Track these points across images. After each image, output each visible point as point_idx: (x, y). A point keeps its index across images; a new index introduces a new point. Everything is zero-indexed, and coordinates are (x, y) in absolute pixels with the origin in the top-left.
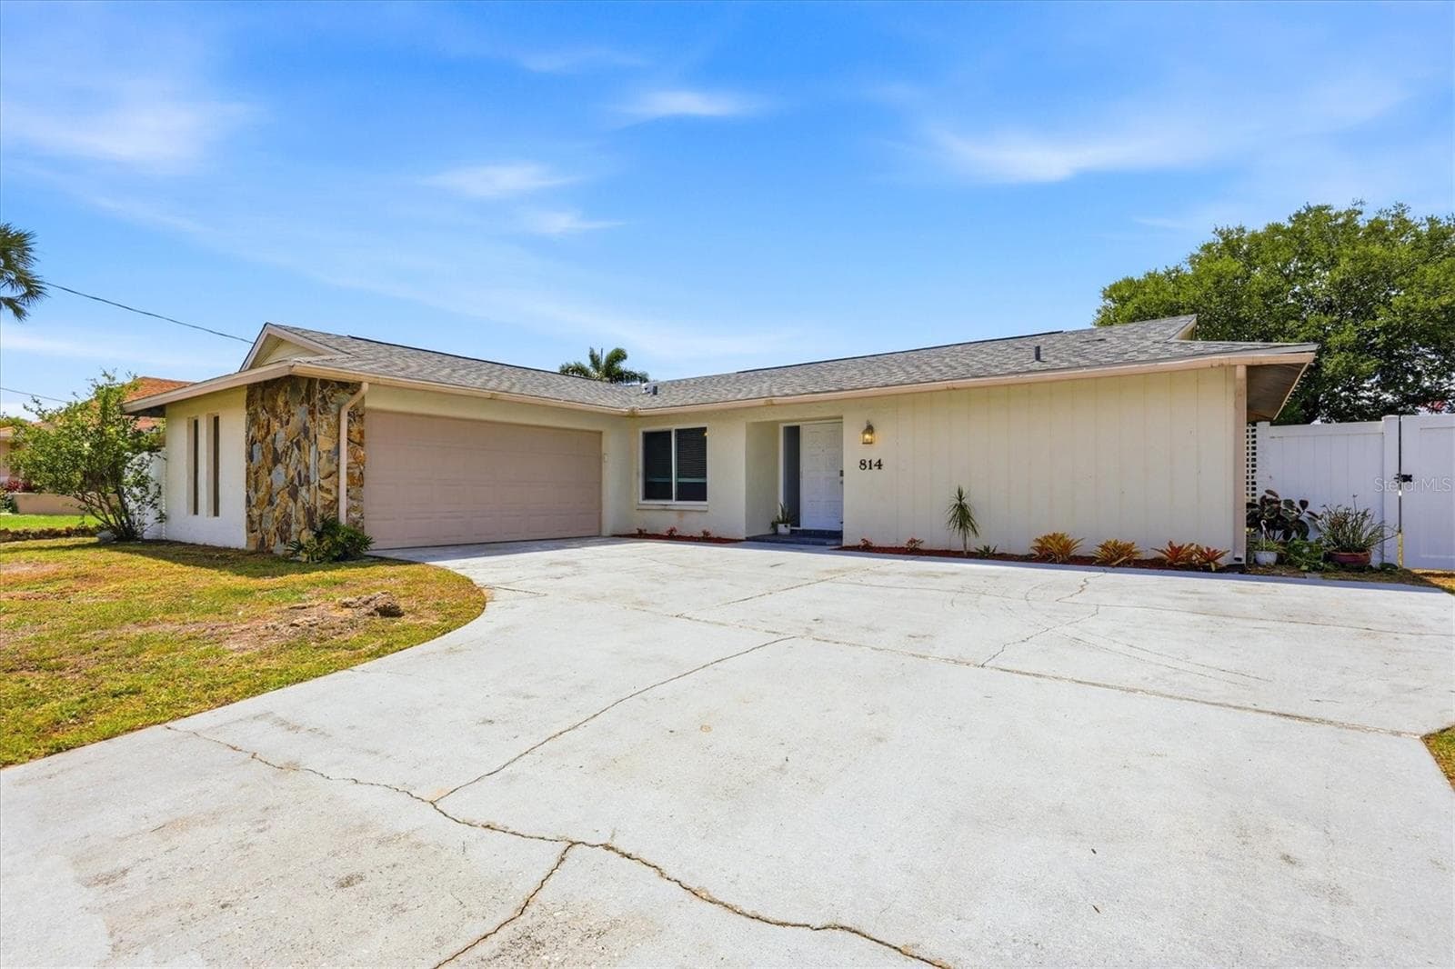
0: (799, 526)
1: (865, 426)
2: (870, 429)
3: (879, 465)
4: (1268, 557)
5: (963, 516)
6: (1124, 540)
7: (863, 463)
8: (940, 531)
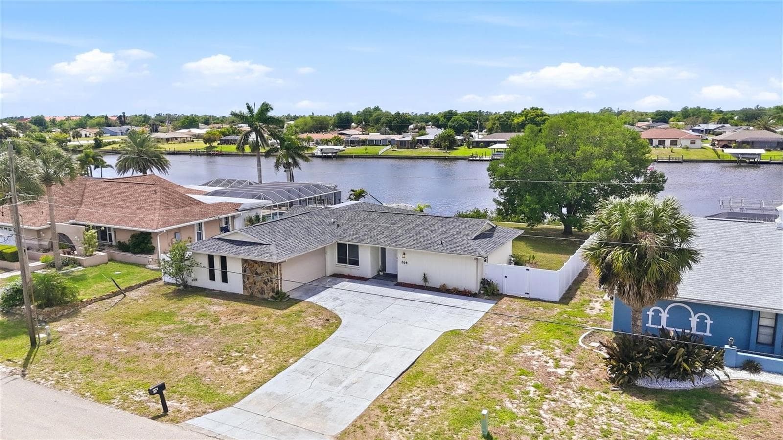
0: (385, 271)
1: (402, 253)
2: (404, 254)
3: (407, 263)
4: (482, 292)
5: (425, 278)
6: (457, 288)
7: (403, 262)
8: (419, 281)
